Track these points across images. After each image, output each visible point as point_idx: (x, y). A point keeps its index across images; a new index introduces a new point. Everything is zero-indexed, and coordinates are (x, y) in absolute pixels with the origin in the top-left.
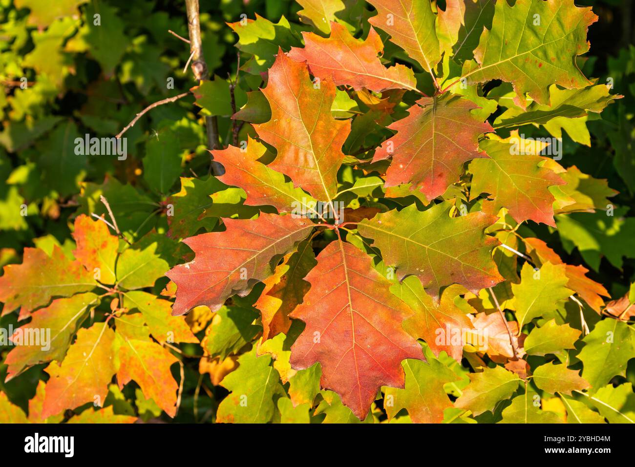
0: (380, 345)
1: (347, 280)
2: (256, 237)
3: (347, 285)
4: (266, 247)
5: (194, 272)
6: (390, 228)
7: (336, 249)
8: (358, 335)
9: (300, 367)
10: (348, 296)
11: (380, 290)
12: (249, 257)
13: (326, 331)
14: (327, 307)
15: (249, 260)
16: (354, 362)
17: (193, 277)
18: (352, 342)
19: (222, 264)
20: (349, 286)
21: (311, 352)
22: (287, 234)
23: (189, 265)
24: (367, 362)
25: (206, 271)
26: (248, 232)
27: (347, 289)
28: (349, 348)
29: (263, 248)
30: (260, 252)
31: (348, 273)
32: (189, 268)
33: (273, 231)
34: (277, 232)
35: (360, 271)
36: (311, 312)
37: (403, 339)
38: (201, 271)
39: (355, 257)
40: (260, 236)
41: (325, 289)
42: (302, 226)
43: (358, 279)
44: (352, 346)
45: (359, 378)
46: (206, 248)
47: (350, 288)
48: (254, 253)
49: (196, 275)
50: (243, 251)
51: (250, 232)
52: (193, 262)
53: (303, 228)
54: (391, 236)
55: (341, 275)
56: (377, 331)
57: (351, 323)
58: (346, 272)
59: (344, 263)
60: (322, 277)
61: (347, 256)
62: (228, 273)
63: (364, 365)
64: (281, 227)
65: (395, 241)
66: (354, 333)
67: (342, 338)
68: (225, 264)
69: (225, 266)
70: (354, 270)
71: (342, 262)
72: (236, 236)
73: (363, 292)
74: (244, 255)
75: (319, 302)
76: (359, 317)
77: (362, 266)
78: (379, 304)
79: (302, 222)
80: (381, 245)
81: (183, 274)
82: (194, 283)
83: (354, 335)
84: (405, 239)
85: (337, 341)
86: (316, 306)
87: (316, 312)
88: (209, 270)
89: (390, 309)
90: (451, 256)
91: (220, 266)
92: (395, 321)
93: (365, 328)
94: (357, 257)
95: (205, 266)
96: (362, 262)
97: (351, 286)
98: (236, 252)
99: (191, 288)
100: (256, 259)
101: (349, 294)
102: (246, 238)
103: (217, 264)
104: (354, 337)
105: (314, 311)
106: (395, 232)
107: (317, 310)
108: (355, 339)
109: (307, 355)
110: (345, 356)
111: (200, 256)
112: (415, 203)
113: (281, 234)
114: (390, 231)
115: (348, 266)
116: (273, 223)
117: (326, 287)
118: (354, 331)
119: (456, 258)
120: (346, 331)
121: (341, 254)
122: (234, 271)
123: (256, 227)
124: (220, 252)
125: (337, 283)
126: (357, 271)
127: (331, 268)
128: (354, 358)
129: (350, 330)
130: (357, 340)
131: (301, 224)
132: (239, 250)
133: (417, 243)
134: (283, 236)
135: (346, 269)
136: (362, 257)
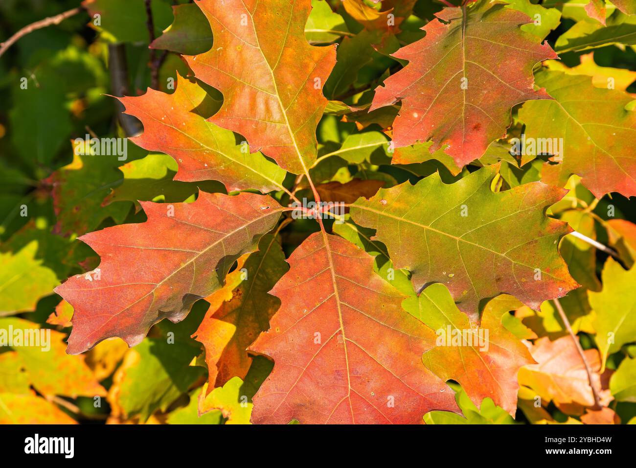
0: (389, 391)
1: (336, 293)
2: (194, 230)
3: (335, 301)
4: (209, 244)
5: (99, 286)
6: (400, 211)
7: (318, 246)
8: (356, 378)
10: (338, 317)
11: (387, 307)
12: (184, 261)
13: (305, 374)
14: (307, 335)
15: (183, 266)
16: (351, 418)
17: (99, 293)
18: (346, 388)
19: (142, 273)
20: (339, 302)
21: (283, 404)
22: (241, 225)
23: (91, 275)
24: (370, 418)
25: (120, 283)
26: (181, 223)
27: (336, 306)
28: (342, 397)
29: (204, 247)
30: (201, 253)
31: (337, 282)
32: (91, 279)
33: (219, 220)
34: (225, 221)
35: (356, 279)
36: (282, 344)
37: (426, 381)
38: (111, 284)
39: (347, 257)
40: (200, 229)
41: (303, 308)
42: (264, 212)
43: (353, 290)
44: (347, 393)
46: (117, 249)
47: (341, 305)
48: (192, 255)
49: (102, 290)
50: (174, 252)
51: (184, 222)
52: (97, 271)
53: (265, 215)
54: (402, 223)
55: (327, 286)
56: (385, 370)
57: (345, 358)
58: (334, 281)
59: (331, 266)
60: (297, 290)
61: (335, 257)
62: (152, 287)
64: (232, 213)
65: (408, 231)
66: (350, 374)
67: (332, 382)
68: (147, 273)
69: (147, 276)
70: (346, 277)
71: (327, 264)
72: (162, 229)
73: (362, 311)
74: (176, 259)
75: (293, 328)
76: (356, 349)
77: (359, 271)
78: (387, 328)
79: (264, 206)
80: (387, 238)
81: (82, 289)
82: (100, 302)
83: (349, 377)
84: (423, 228)
85: (324, 387)
86: (289, 335)
87: (290, 344)
88: (123, 283)
89: (403, 335)
90: (496, 251)
91: (140, 276)
92: (412, 353)
93: (367, 366)
94: (350, 257)
95: (116, 277)
96: (359, 264)
97: (343, 302)
98: (163, 253)
99: (96, 311)
100: (194, 263)
101: (340, 315)
102: (178, 232)
103: (135, 273)
104: (349, 380)
105: (287, 342)
106: (409, 217)
107: (291, 339)
108: (351, 383)
109: (277, 410)
110: (337, 409)
111: (107, 261)
112: (438, 171)
113: (233, 225)
114: (400, 216)
115: (337, 272)
116: (219, 208)
117: (304, 304)
118: (350, 371)
119: (503, 255)
120: (337, 371)
121: (326, 254)
122: (160, 283)
123: (193, 214)
124: (138, 254)
125: (321, 298)
126: (351, 279)
127: (311, 275)
128: (350, 412)
129: (343, 370)
130: (354, 384)
131: (263, 208)
132: (169, 250)
133: (443, 233)
134: (236, 228)
135: (333, 277)
136: (357, 257)
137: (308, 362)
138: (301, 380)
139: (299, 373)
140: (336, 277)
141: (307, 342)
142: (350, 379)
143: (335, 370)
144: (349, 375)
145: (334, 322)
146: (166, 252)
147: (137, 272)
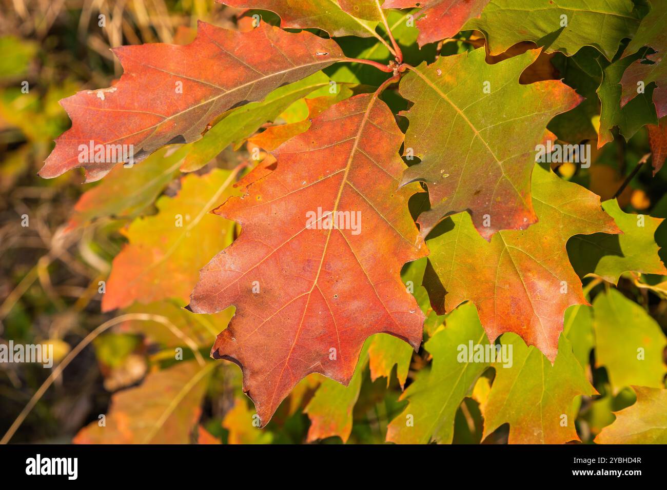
0: (355, 298)
1: (347, 170)
2: (236, 64)
3: (342, 178)
4: (241, 84)
5: (109, 107)
6: (447, 87)
7: (356, 109)
8: (326, 272)
9: (202, 309)
10: (336, 197)
11: (395, 198)
12: (206, 98)
13: (274, 255)
14: (294, 212)
15: (203, 103)
16: (300, 319)
17: (105, 116)
18: (311, 283)
19: (158, 102)
20: (345, 180)
21: (234, 285)
22: (286, 68)
23: (105, 93)
24: (320, 324)
25: (131, 109)
26: (226, 53)
27: (340, 184)
28: (302, 292)
29: (235, 86)
30: (228, 92)
31: (354, 157)
32: (103, 98)
33: (266, 58)
34: (272, 60)
35: (378, 158)
36: (261, 215)
37: (398, 296)
38: (123, 108)
39: (380, 129)
40: (241, 64)
41: (302, 178)
42: (319, 58)
43: (367, 170)
44: (309, 290)
45: (294, 349)
46: (145, 70)
47: (346, 184)
48: (218, 91)
49: (110, 112)
50: (203, 85)
51: (229, 53)
52: (112, 90)
53: (318, 62)
54: (443, 101)
55: (340, 159)
56: (362, 272)
57: (323, 248)
58: (352, 154)
59: (357, 138)
60: (307, 156)
61: (369, 125)
62: (160, 119)
63: (314, 329)
64: (283, 53)
65: (442, 112)
66: (322, 268)
67: (298, 271)
68: (163, 103)
69: (161, 106)
70: (367, 153)
71: (355, 134)
72: (202, 57)
73: (366, 196)
74: (199, 92)
75: (282, 199)
76: (340, 240)
77: (385, 148)
78: (385, 222)
79: (321, 51)
80: (418, 116)
81: (90, 107)
82: (101, 125)
83: (319, 270)
84: (457, 112)
85: (287, 276)
86: (274, 206)
87: (271, 217)
88: (135, 109)
89: (398, 236)
90: (497, 157)
91: (154, 105)
92: (396, 259)
93: (343, 262)
94: (384, 130)
95: (130, 101)
96: (388, 140)
97: (348, 181)
98: (190, 84)
99: (92, 134)
100: (215, 102)
101: (339, 195)
102: (216, 64)
103: (151, 100)
104: (318, 274)
105: (267, 214)
106: (451, 96)
107: (275, 212)
108: (319, 278)
109: (225, 291)
110: (290, 304)
111: (126, 81)
112: (484, 46)
113: (277, 66)
114: (445, 92)
115: (360, 145)
116: (272, 44)
117: (307, 174)
118: (323, 265)
119: (500, 163)
120: (309, 261)
121: (361, 121)
122: (170, 118)
123: (241, 45)
124: (164, 80)
125: (327, 172)
126: (371, 156)
127: (330, 142)
128: (302, 311)
129: (315, 261)
130: (322, 280)
131: (319, 54)
132: (197, 82)
133: (469, 123)
134: (278, 70)
135: (354, 149)
136: (390, 132)
137: (282, 242)
138: (266, 262)
139: (267, 254)
140: (356, 151)
141: (291, 219)
142: (320, 274)
143: (307, 258)
144: (320, 268)
145: (329, 203)
146: (193, 84)
147: (154, 99)
